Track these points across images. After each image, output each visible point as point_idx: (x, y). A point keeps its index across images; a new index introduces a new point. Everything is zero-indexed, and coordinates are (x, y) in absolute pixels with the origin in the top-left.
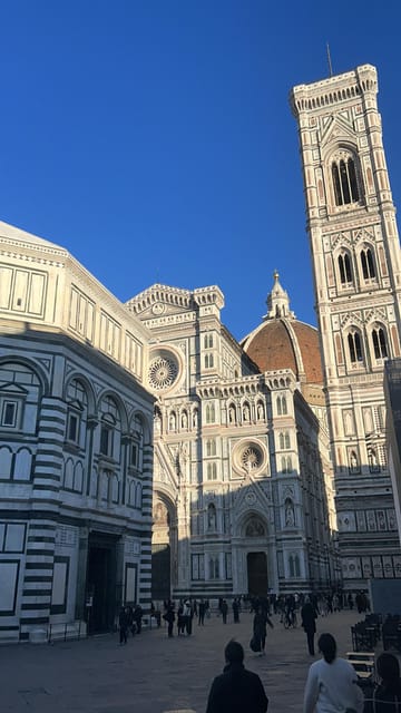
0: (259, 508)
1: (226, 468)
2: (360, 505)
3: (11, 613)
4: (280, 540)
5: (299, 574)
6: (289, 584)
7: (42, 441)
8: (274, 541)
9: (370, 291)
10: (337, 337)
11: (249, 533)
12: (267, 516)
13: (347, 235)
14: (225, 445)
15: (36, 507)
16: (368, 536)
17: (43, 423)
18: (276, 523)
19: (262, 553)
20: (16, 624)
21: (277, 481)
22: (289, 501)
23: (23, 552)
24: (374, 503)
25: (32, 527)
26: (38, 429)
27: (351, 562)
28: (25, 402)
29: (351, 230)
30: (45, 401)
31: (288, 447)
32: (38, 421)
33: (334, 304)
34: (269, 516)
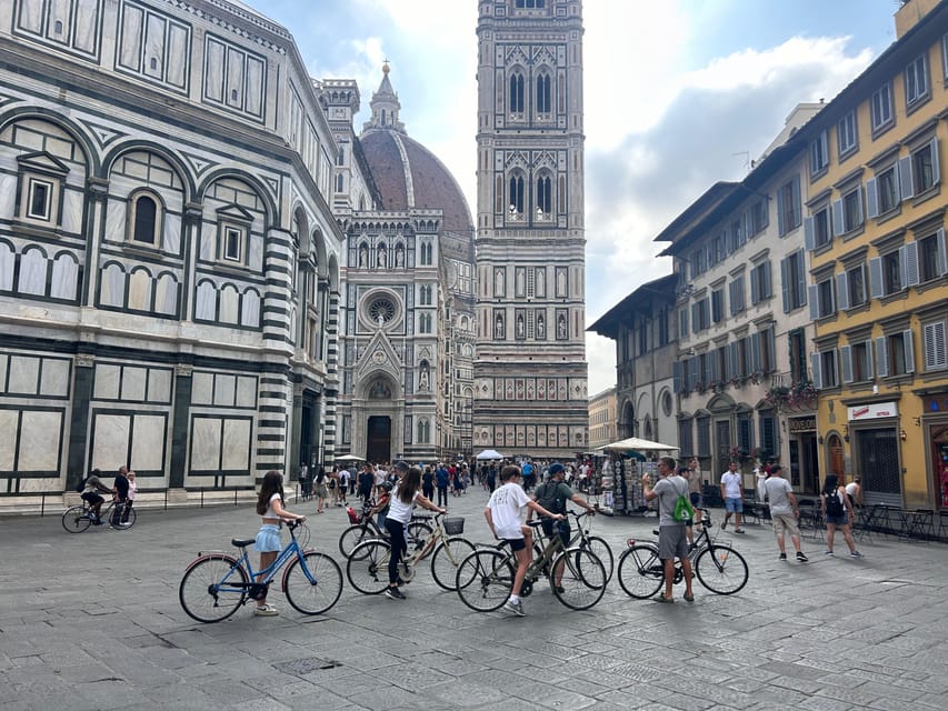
0: (390, 369)
1: (351, 321)
2: (501, 372)
3: (247, 473)
4: (411, 404)
5: (427, 440)
6: (415, 450)
7: (273, 282)
8: (402, 405)
9: (542, 129)
10: (499, 178)
11: (373, 396)
12: (397, 378)
13: (526, 50)
14: (352, 293)
15: (270, 359)
16: (503, 404)
17: (272, 261)
18: (408, 387)
19: (388, 417)
20: (252, 484)
21: (413, 339)
22: (425, 363)
23: (255, 409)
24: (516, 371)
25: (264, 381)
26: (266, 268)
27: (484, 430)
28: (250, 233)
29: (530, 45)
30: (274, 234)
31: (429, 303)
32: (265, 257)
33: (500, 137)
34: (400, 378)
